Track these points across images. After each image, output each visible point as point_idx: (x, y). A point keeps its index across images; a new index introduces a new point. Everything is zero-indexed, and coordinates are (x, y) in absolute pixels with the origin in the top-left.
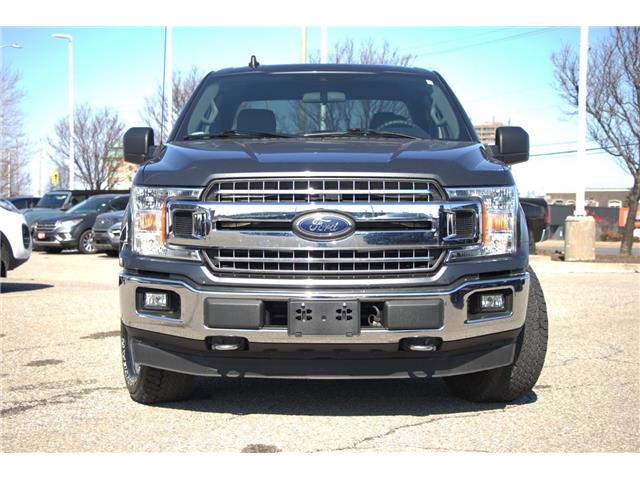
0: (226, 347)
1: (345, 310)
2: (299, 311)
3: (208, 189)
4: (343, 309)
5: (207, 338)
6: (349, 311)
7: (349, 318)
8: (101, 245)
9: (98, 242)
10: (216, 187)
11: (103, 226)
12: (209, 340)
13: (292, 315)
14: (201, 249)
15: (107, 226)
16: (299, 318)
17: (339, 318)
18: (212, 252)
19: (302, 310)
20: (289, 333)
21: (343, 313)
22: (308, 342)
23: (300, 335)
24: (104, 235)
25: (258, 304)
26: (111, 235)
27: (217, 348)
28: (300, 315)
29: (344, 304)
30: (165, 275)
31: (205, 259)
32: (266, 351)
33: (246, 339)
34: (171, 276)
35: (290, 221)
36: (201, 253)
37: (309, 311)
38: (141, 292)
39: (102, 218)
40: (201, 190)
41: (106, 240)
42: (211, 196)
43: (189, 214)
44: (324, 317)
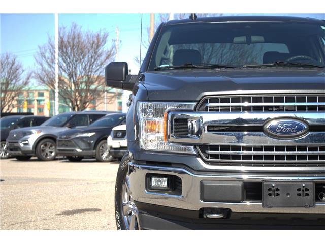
0: (215, 216)
1: (304, 189)
2: (270, 190)
3: (200, 103)
4: (302, 188)
5: (201, 209)
6: (307, 190)
7: (307, 195)
8: (13, 152)
9: (11, 150)
10: (206, 101)
11: (15, 138)
12: (203, 211)
13: (265, 192)
14: (195, 146)
15: (18, 138)
16: (270, 195)
17: (299, 195)
18: (204, 147)
19: (272, 188)
20: (263, 206)
21: (302, 191)
22: (276, 212)
23: (270, 207)
24: (16, 145)
25: (240, 184)
26: (22, 145)
27: (208, 216)
28: (271, 192)
29: (304, 185)
30: (169, 164)
31: (198, 153)
32: (243, 218)
33: (230, 210)
34: (173, 166)
35: (261, 125)
36: (195, 148)
37: (277, 190)
38: (149, 176)
39: (14, 133)
40: (195, 104)
41: (18, 148)
42: (202, 108)
43: (185, 121)
44: (288, 194)
